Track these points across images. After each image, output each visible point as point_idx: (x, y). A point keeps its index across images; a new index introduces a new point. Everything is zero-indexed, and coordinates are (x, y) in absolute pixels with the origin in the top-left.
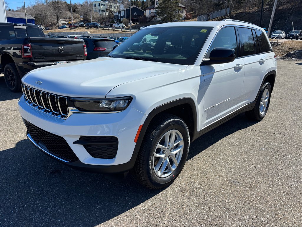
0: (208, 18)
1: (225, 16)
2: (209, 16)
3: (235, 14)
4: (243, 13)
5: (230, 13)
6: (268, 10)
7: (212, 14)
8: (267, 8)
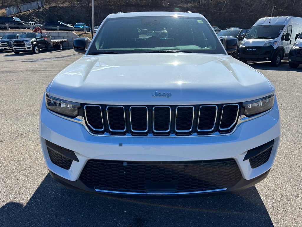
0: (19, 10)
1: (38, 9)
2: (20, 9)
3: (48, 7)
4: (56, 7)
5: (43, 7)
6: (80, 6)
7: (22, 6)
8: (78, 4)
